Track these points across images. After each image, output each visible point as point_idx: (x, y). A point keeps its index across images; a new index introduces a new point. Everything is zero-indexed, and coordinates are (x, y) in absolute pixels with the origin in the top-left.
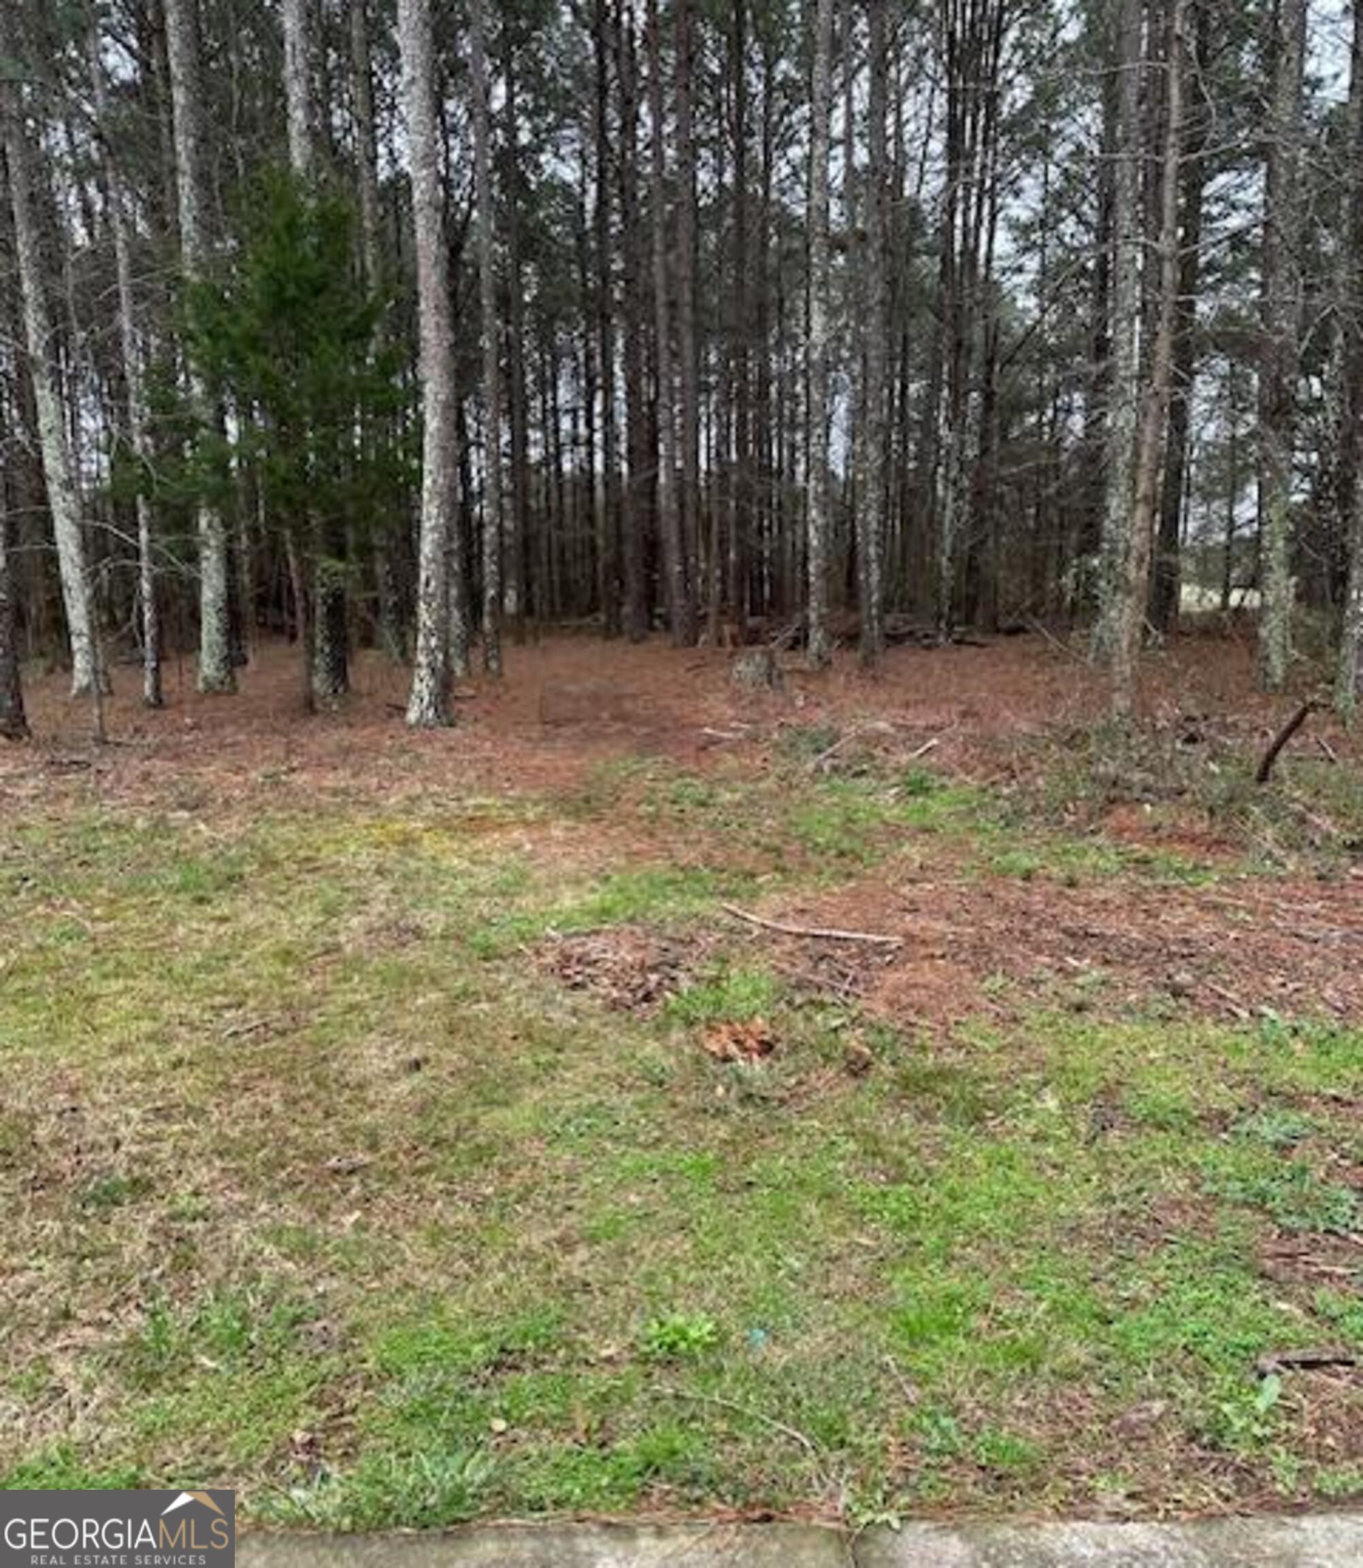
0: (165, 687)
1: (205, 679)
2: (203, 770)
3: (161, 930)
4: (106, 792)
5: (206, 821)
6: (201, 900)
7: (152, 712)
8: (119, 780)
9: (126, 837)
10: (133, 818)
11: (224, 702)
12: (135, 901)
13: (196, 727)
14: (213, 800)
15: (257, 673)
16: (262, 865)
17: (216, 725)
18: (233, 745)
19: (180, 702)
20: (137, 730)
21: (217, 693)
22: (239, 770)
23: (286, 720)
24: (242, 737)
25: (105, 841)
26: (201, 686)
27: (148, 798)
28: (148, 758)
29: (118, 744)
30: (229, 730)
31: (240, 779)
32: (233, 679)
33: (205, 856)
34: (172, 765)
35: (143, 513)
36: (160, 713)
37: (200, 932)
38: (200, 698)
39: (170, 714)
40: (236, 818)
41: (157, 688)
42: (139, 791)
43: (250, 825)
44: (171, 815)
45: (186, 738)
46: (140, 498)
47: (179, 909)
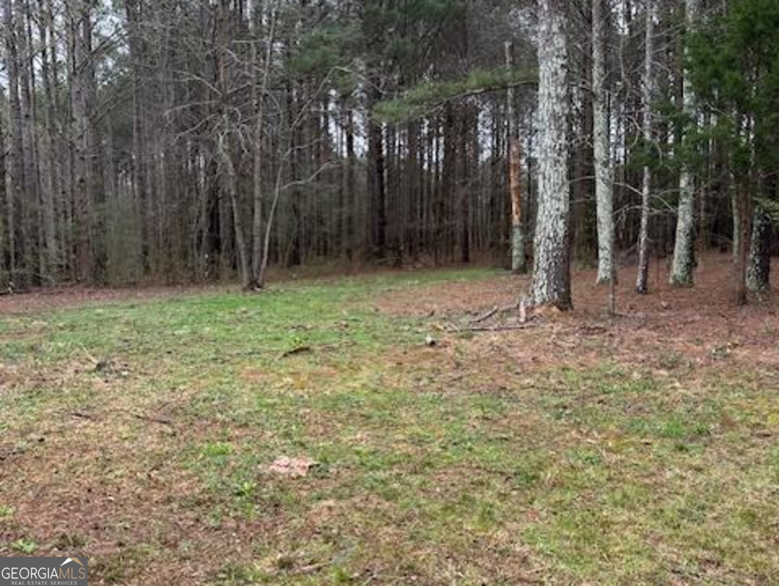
0: (649, 280)
1: (674, 277)
2: (675, 340)
3: (653, 469)
4: (616, 349)
5: (680, 379)
6: (681, 449)
7: (640, 296)
8: (621, 342)
9: (627, 385)
10: (631, 371)
11: (686, 292)
12: (633, 439)
13: (668, 308)
14: (684, 364)
15: (703, 273)
16: (722, 424)
17: (681, 307)
18: (693, 322)
19: (658, 290)
20: (631, 308)
21: (681, 286)
22: (699, 342)
23: (725, 307)
24: (697, 317)
25: (615, 387)
26: (671, 281)
27: (641, 357)
28: (639, 328)
29: (621, 316)
30: (688, 312)
31: (700, 348)
32: (691, 278)
33: (681, 409)
34: (655, 334)
35: (647, 176)
36: (647, 297)
37: (683, 478)
38: (670, 288)
39: (651, 298)
40: (699, 381)
41: (644, 282)
42: (633, 351)
43: (709, 387)
44: (655, 372)
45: (662, 314)
46: (646, 169)
47: (664, 452)
